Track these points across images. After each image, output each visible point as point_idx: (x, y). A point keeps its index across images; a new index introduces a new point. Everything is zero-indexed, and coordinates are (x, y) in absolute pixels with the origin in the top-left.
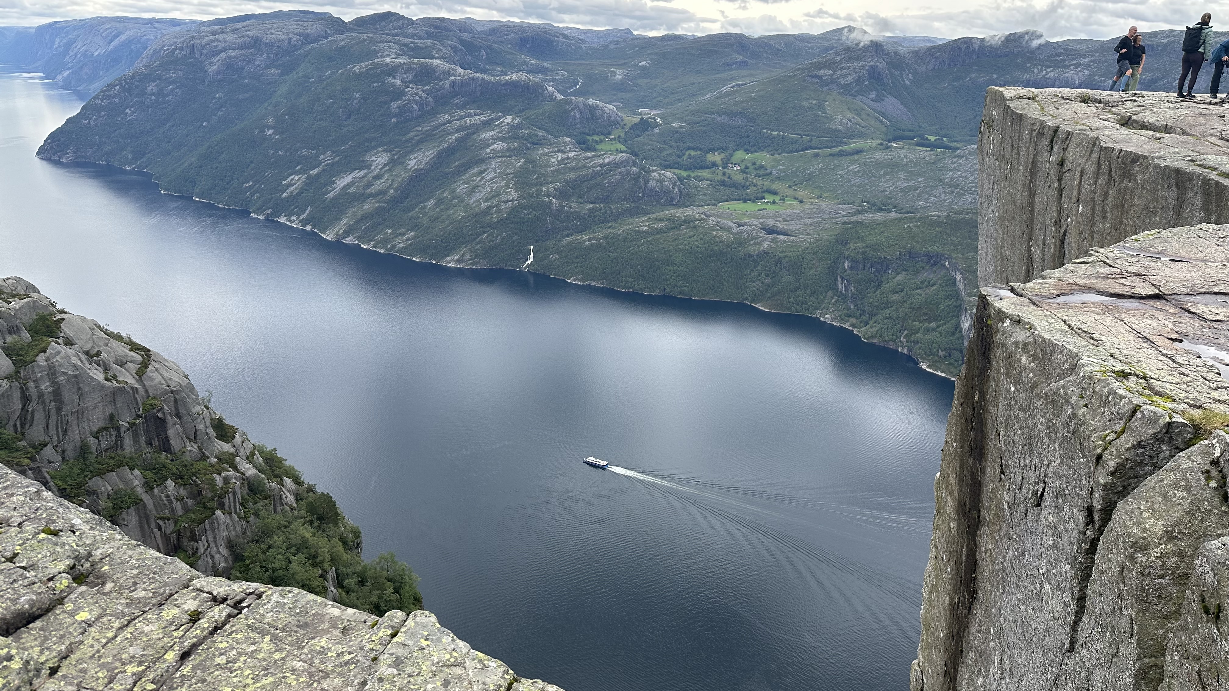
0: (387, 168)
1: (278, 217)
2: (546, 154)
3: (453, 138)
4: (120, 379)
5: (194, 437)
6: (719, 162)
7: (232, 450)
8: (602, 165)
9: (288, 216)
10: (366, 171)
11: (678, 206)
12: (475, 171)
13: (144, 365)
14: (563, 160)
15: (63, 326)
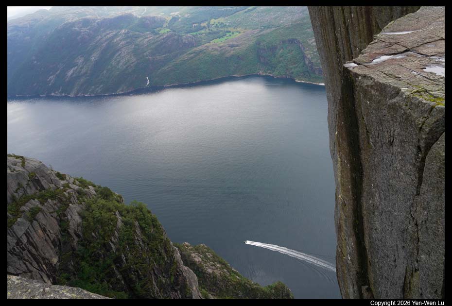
0: (84, 63)
1: (51, 93)
2: (141, 41)
3: (104, 44)
4: (17, 170)
5: (52, 182)
6: (206, 26)
7: (67, 182)
8: (164, 39)
9: (54, 92)
10: (76, 67)
11: (196, 46)
12: (117, 55)
13: (24, 162)
14: (149, 41)
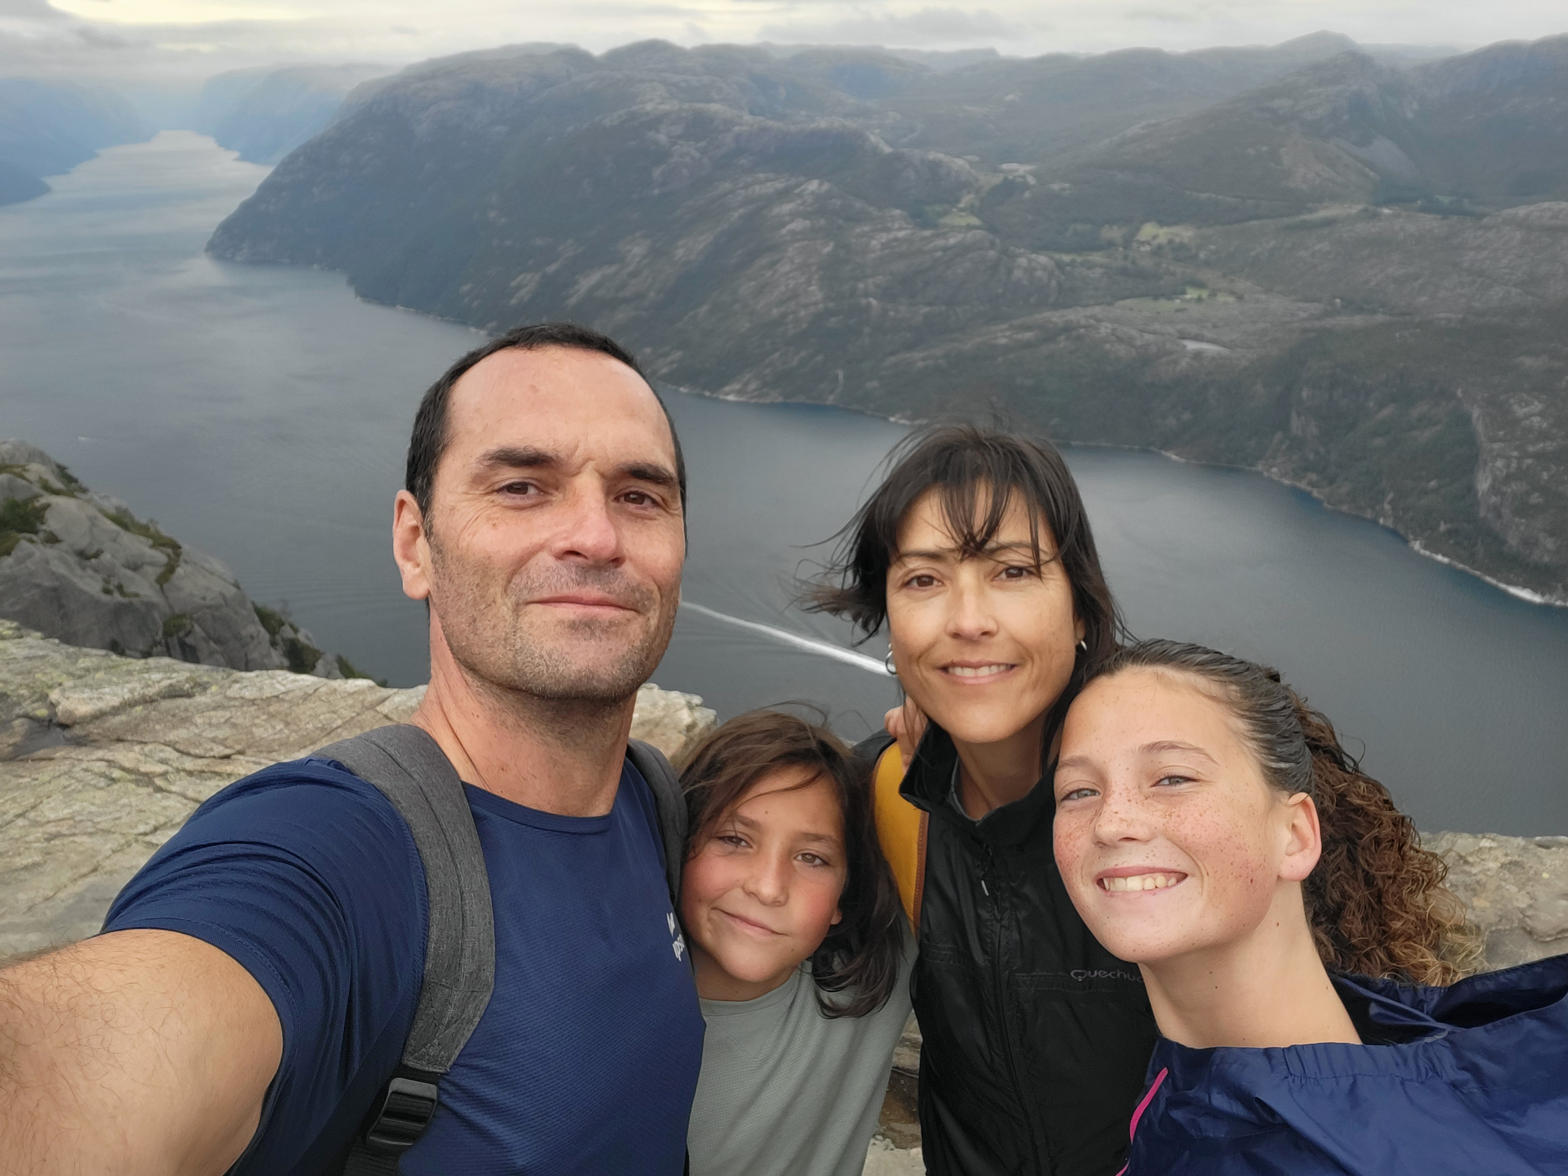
0: (647, 260)
2: (865, 235)
3: (735, 215)
4: (129, 590)
6: (1119, 240)
8: (945, 249)
10: (619, 266)
11: (1055, 307)
12: (764, 261)
13: (170, 569)
14: (891, 241)
15: (48, 514)
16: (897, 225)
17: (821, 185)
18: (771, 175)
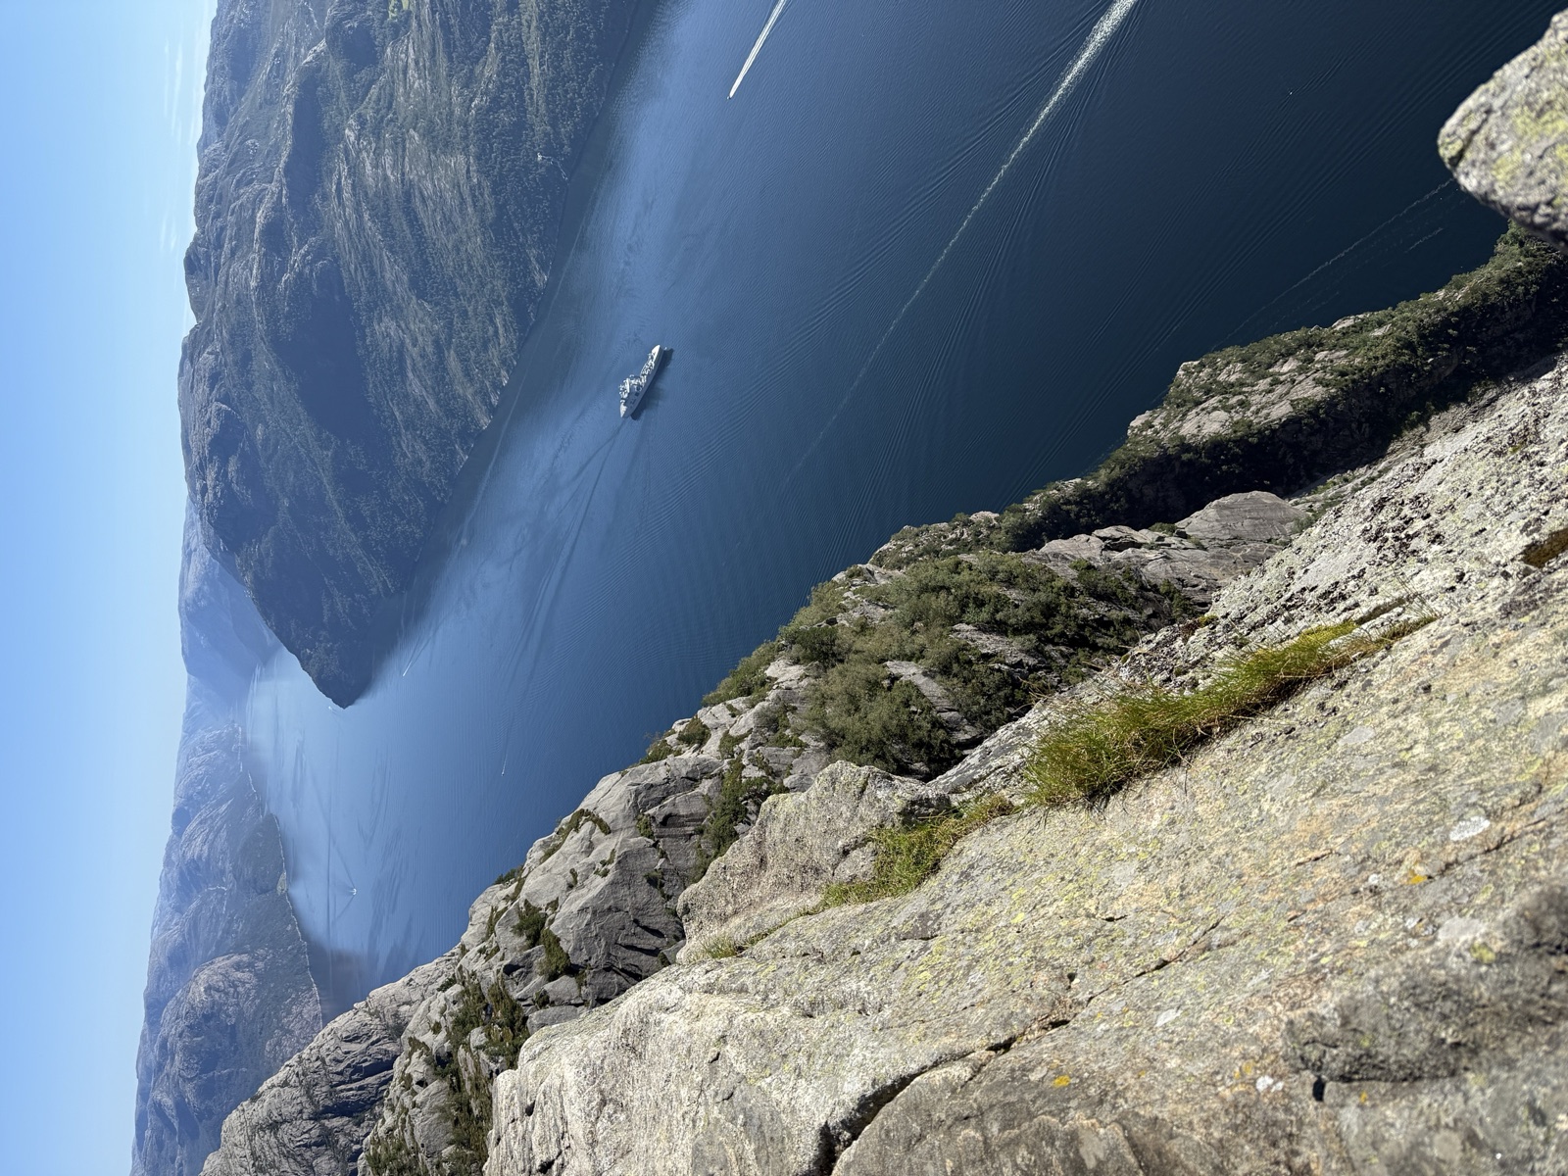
4: (607, 857)
8: (434, 10)
12: (419, 205)
13: (598, 822)
14: (418, 69)
15: (534, 904)
16: (403, 56)
17: (350, 126)
18: (335, 178)
